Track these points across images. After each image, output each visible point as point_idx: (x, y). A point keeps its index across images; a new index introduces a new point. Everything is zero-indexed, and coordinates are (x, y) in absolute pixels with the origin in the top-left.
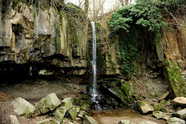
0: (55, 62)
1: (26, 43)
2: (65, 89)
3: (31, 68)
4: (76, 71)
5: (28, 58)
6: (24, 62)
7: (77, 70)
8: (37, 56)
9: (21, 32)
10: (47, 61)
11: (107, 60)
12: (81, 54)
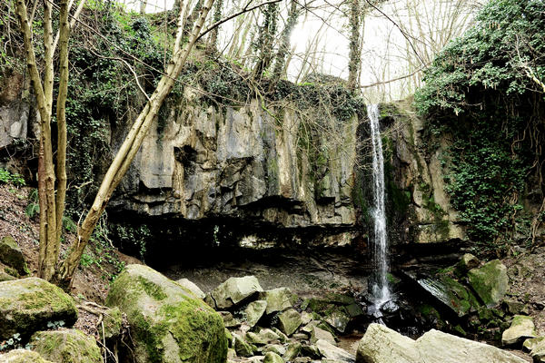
0: (270, 215)
1: (204, 179)
2: (307, 285)
3: (217, 230)
4: (331, 238)
5: (206, 208)
6: (199, 215)
7: (332, 234)
8: (227, 203)
9: (194, 160)
10: (252, 215)
11: (418, 203)
12: (337, 191)
